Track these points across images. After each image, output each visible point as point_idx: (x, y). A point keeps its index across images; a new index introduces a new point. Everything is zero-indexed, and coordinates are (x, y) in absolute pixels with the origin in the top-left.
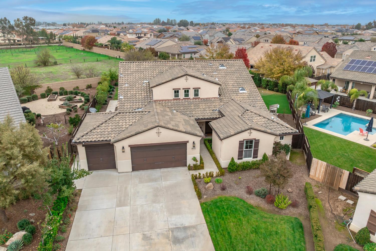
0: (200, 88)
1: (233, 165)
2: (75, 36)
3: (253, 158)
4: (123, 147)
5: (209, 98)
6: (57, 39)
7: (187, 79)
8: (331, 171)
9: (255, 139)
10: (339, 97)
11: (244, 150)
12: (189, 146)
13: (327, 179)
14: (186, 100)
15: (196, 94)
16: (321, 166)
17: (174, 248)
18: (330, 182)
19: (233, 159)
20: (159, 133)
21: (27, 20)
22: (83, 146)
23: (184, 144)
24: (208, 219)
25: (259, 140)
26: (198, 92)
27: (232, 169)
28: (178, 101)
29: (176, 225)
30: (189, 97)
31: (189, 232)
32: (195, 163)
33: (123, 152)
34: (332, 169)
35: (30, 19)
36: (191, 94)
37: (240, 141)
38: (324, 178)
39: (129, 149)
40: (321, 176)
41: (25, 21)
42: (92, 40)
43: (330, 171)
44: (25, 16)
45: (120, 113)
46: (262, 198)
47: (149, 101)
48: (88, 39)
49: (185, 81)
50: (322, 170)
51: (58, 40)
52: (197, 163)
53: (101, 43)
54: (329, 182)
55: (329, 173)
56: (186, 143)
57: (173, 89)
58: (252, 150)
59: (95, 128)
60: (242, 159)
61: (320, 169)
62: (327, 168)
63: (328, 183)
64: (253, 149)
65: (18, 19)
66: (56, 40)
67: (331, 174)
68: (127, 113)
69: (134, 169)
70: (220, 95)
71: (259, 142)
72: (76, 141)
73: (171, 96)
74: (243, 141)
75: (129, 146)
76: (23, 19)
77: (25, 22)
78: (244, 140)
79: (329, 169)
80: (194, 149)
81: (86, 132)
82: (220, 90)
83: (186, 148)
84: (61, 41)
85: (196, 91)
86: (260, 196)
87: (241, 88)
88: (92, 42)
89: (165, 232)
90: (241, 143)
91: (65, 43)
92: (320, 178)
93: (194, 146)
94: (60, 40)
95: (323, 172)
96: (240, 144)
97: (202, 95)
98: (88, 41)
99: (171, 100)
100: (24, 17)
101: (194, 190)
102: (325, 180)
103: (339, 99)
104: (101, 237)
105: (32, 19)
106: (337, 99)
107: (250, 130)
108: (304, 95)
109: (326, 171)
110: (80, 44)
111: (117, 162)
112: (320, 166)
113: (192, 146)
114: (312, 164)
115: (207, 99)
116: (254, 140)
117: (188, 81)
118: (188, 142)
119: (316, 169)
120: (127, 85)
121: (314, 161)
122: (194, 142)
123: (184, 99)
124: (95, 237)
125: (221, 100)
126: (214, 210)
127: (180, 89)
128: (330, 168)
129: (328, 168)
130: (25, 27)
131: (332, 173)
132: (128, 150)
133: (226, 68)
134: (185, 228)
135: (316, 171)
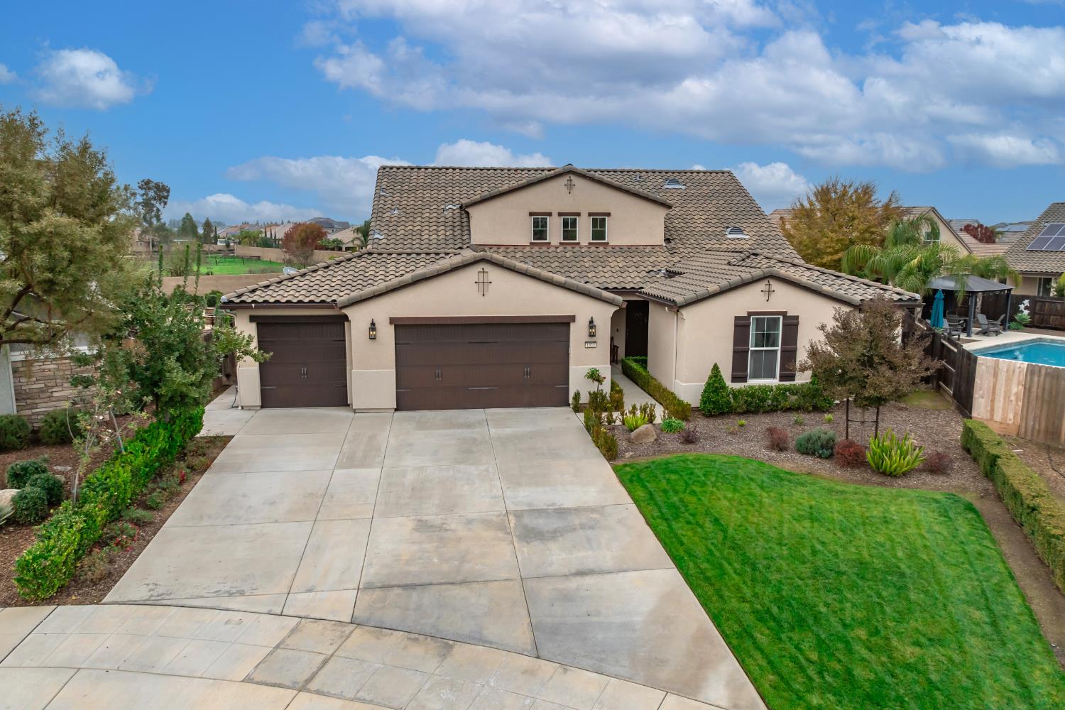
0: (609, 215)
1: (717, 388)
2: (269, 236)
3: (780, 381)
4: (373, 324)
5: (637, 247)
6: (221, 242)
7: (570, 186)
8: (1047, 386)
9: (784, 314)
10: (1026, 302)
11: (751, 349)
12: (577, 333)
13: (1035, 418)
14: (569, 248)
15: (599, 234)
16: (1009, 381)
17: (525, 549)
18: (1047, 428)
19: (716, 368)
20: (483, 285)
21: (150, 189)
22: (252, 319)
23: (563, 324)
24: (641, 493)
25: (797, 317)
26: (603, 225)
27: (714, 402)
28: (544, 248)
29: (530, 505)
30: (577, 241)
31: (576, 520)
32: (594, 387)
33: (373, 338)
34: (1048, 380)
35: (157, 186)
36: (584, 233)
37: (737, 318)
38: (1025, 418)
39: (391, 330)
40: (1011, 416)
41: (143, 192)
42: (313, 232)
43: (1044, 389)
44: (146, 179)
45: (370, 254)
46: (820, 456)
47: (460, 245)
48: (301, 231)
49: (564, 190)
50: (1014, 390)
51: (225, 244)
52: (601, 387)
53: (337, 239)
54: (1043, 427)
55: (1040, 394)
56: (568, 324)
57: (531, 214)
58: (776, 351)
59: (293, 278)
60: (744, 379)
61: (1005, 392)
62: (1032, 380)
63: (1039, 431)
64: (779, 348)
65: (126, 185)
66: (219, 243)
67: (1046, 397)
68: (390, 254)
69: (404, 403)
70: (667, 240)
71: (797, 325)
72: (233, 299)
73: (524, 236)
74: (748, 318)
75: (392, 321)
76: (140, 187)
77: (143, 195)
78: (750, 314)
79: (1039, 381)
80: (592, 345)
81: (266, 283)
82: (669, 231)
83: (569, 341)
84: (231, 248)
85: (599, 223)
86: (813, 454)
87: (729, 230)
88: (312, 239)
89: (494, 518)
90: (741, 325)
91: (241, 250)
92: (1011, 422)
93: (592, 335)
94: (228, 245)
95: (1017, 399)
96: (736, 326)
97: (615, 236)
98: (303, 234)
99: (524, 247)
100: (143, 181)
101: (593, 445)
102: (1026, 423)
103: (1026, 308)
104: (276, 522)
105: (163, 186)
106: (1022, 307)
107: (766, 282)
108: (920, 262)
109: (1030, 391)
110: (282, 248)
111: (351, 374)
112: (1004, 378)
113: (587, 334)
114: (977, 380)
115: (629, 247)
116: (781, 317)
117: (575, 191)
118: (573, 318)
119: (994, 393)
120: (396, 212)
121: (984, 367)
122: (591, 322)
123: (561, 244)
124: (253, 522)
125: (673, 252)
126: (661, 477)
127: (550, 214)
128: (1042, 377)
129: (1036, 379)
130: (141, 207)
131: (1051, 393)
132: (387, 334)
133: (684, 187)
134: (562, 512)
135: (993, 401)
